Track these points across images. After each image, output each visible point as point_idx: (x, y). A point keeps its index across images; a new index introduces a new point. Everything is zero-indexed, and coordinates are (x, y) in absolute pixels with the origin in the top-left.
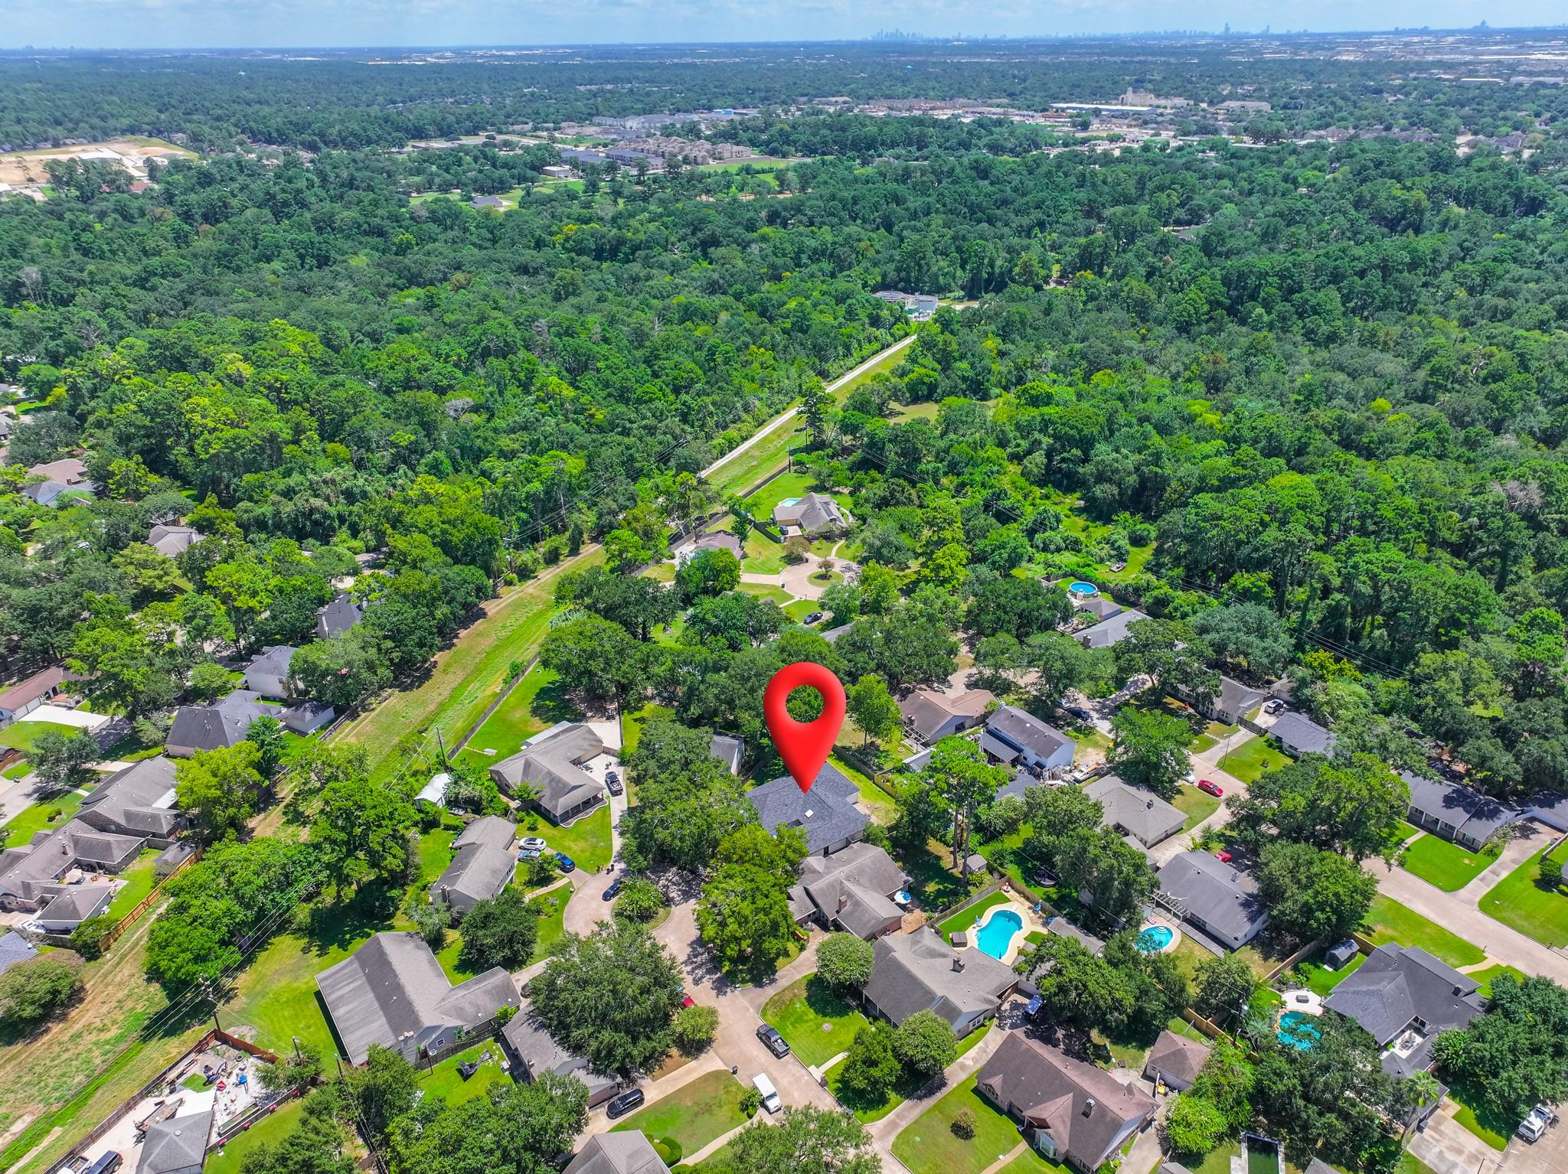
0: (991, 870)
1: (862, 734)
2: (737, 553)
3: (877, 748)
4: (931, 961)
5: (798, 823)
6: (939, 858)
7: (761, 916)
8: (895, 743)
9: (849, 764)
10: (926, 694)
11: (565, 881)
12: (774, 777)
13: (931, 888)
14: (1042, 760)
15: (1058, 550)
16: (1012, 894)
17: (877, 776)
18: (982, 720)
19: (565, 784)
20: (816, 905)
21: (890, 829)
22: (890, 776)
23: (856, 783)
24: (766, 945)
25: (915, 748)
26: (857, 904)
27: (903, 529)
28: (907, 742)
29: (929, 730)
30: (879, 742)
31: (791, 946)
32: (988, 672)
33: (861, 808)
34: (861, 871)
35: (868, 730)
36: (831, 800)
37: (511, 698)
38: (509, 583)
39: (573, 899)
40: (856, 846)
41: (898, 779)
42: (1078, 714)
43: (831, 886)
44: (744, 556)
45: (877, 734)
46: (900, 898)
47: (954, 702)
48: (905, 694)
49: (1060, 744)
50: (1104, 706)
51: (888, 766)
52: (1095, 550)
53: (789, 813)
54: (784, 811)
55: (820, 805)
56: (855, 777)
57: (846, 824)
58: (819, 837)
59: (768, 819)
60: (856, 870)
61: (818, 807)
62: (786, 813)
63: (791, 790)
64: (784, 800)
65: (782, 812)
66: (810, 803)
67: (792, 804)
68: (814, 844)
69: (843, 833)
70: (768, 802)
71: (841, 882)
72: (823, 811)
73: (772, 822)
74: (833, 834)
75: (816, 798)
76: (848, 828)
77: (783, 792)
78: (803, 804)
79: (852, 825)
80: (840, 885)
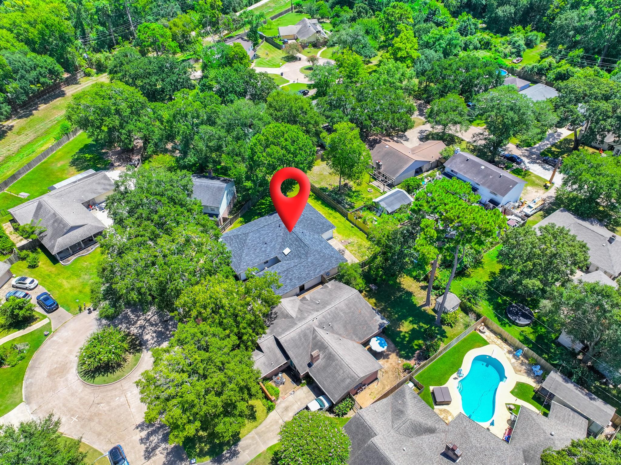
0: (466, 310)
1: (337, 178)
2: (250, 54)
3: (350, 189)
4: (417, 440)
5: (276, 261)
6: (410, 294)
7: (211, 397)
8: (364, 185)
9: (326, 203)
10: (390, 144)
11: (45, 321)
12: (261, 215)
13: (406, 327)
14: (498, 198)
15: (476, 48)
16: (488, 335)
17: (351, 214)
18: (439, 165)
19: (65, 225)
20: (287, 357)
21: (363, 265)
22: (361, 213)
23: (331, 220)
24: (220, 428)
25: (382, 187)
26: (331, 357)
27: (367, 32)
28: (375, 183)
29: (394, 172)
30: (351, 183)
31: (258, 404)
32: (439, 129)
33: (336, 244)
34: (335, 316)
35: (342, 173)
36: (308, 238)
37: (59, 152)
38: (88, 75)
39: (47, 344)
40: (330, 285)
41: (368, 215)
42: (512, 159)
43: (304, 335)
44: (256, 57)
45: (350, 177)
46: (375, 344)
47: (413, 150)
48: (372, 144)
49: (515, 184)
50: (532, 153)
51: (359, 205)
52: (501, 49)
53: (268, 251)
54: (263, 249)
55: (297, 243)
56: (331, 214)
57: (321, 261)
58: (294, 275)
59: (247, 258)
60: (330, 315)
61: (295, 245)
62: (265, 251)
63: (276, 227)
64: (264, 238)
65: (261, 249)
66: (290, 241)
67: (271, 242)
68: (290, 283)
69: (318, 270)
70: (248, 241)
71: (314, 330)
72: (299, 249)
73: (251, 260)
74: (308, 271)
75: (295, 236)
76: (323, 265)
77: (263, 230)
78: (283, 241)
79: (327, 262)
80: (313, 334)
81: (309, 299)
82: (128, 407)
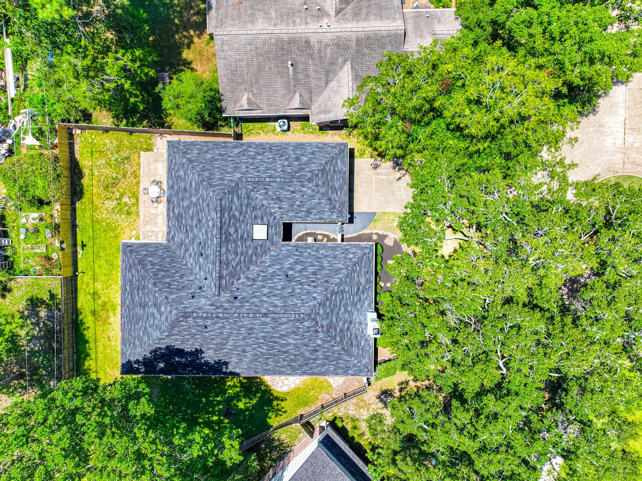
36: (201, 235)
53: (291, 260)
54: (299, 267)
55: (232, 230)
56: (94, 313)
57: (217, 164)
58: (286, 163)
59: (340, 266)
60: (294, 22)
61: (236, 231)
62: (296, 263)
63: (245, 300)
64: (283, 288)
65: (304, 269)
66: (239, 250)
67: (273, 275)
68: (303, 155)
69: (236, 151)
70: (320, 298)
71: (338, 12)
72: (237, 214)
73: (335, 257)
74: (254, 159)
75: (224, 250)
76: (221, 155)
77: (276, 306)
78: (251, 261)
79: (209, 156)
80: (343, 9)
81: (297, 96)
82: (627, 122)
